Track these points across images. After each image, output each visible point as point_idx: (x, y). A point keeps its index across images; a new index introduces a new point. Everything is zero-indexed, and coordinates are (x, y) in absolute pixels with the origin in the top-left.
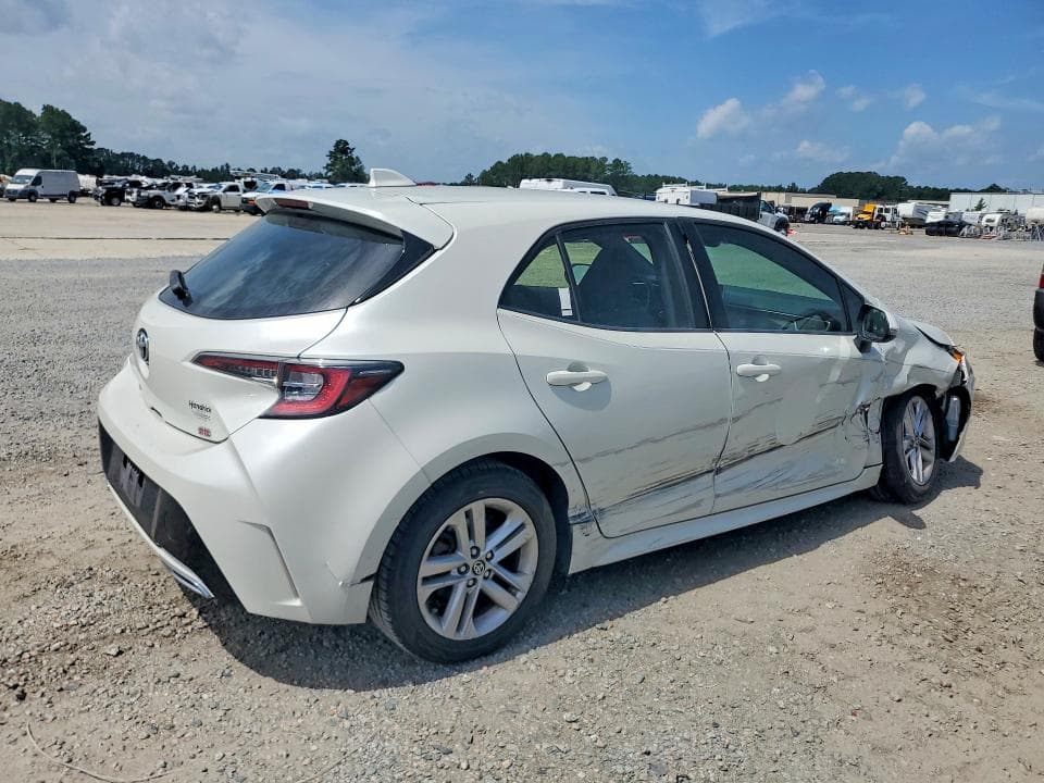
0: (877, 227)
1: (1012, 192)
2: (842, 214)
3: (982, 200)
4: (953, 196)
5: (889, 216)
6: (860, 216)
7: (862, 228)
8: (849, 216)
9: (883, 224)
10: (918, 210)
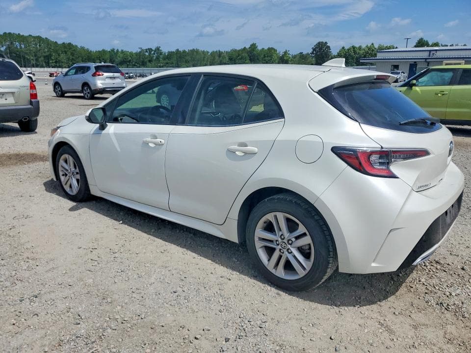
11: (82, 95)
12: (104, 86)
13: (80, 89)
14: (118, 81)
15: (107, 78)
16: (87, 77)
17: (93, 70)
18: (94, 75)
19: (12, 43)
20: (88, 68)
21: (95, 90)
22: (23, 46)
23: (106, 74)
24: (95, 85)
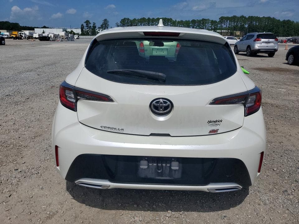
0: (21, 39)
1: (50, 28)
2: (6, 35)
3: (44, 30)
4: (35, 29)
5: (23, 36)
6: (12, 35)
7: (16, 39)
8: (8, 35)
9: (22, 38)
10: (30, 33)
11: (246, 53)
12: (259, 48)
13: (246, 49)
14: (272, 44)
15: (263, 42)
16: (250, 41)
17: (255, 37)
18: (255, 41)
19: (252, 22)
20: (253, 36)
21: (253, 50)
22: (257, 24)
23: (263, 40)
24: (254, 47)
